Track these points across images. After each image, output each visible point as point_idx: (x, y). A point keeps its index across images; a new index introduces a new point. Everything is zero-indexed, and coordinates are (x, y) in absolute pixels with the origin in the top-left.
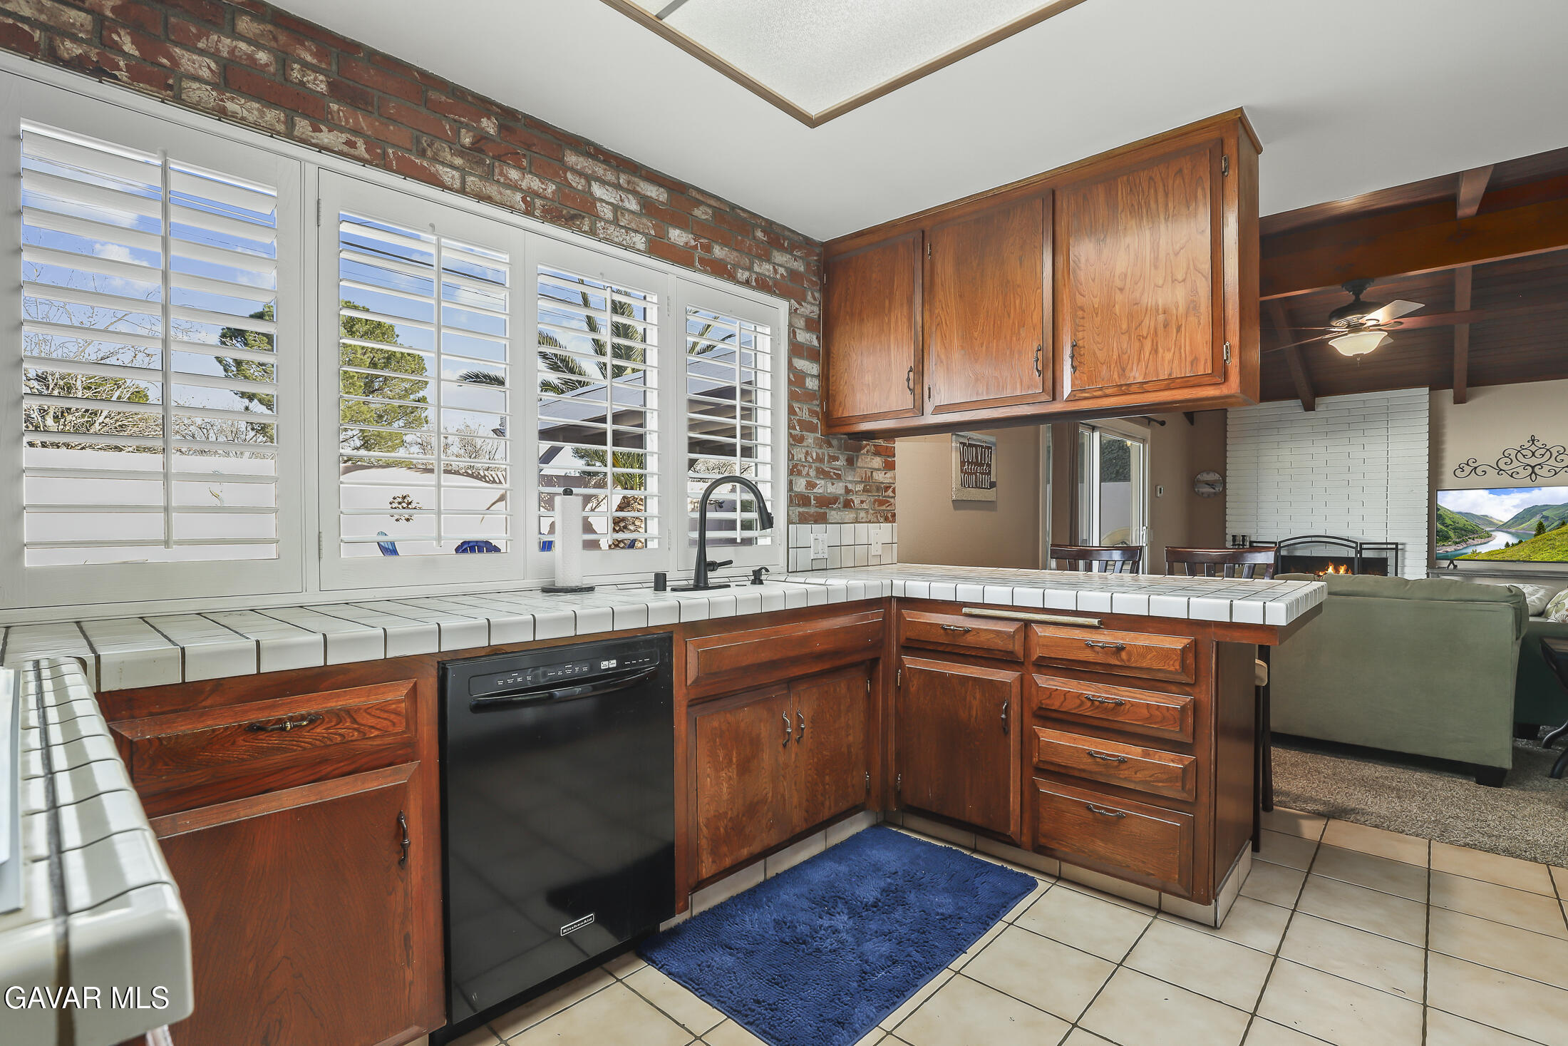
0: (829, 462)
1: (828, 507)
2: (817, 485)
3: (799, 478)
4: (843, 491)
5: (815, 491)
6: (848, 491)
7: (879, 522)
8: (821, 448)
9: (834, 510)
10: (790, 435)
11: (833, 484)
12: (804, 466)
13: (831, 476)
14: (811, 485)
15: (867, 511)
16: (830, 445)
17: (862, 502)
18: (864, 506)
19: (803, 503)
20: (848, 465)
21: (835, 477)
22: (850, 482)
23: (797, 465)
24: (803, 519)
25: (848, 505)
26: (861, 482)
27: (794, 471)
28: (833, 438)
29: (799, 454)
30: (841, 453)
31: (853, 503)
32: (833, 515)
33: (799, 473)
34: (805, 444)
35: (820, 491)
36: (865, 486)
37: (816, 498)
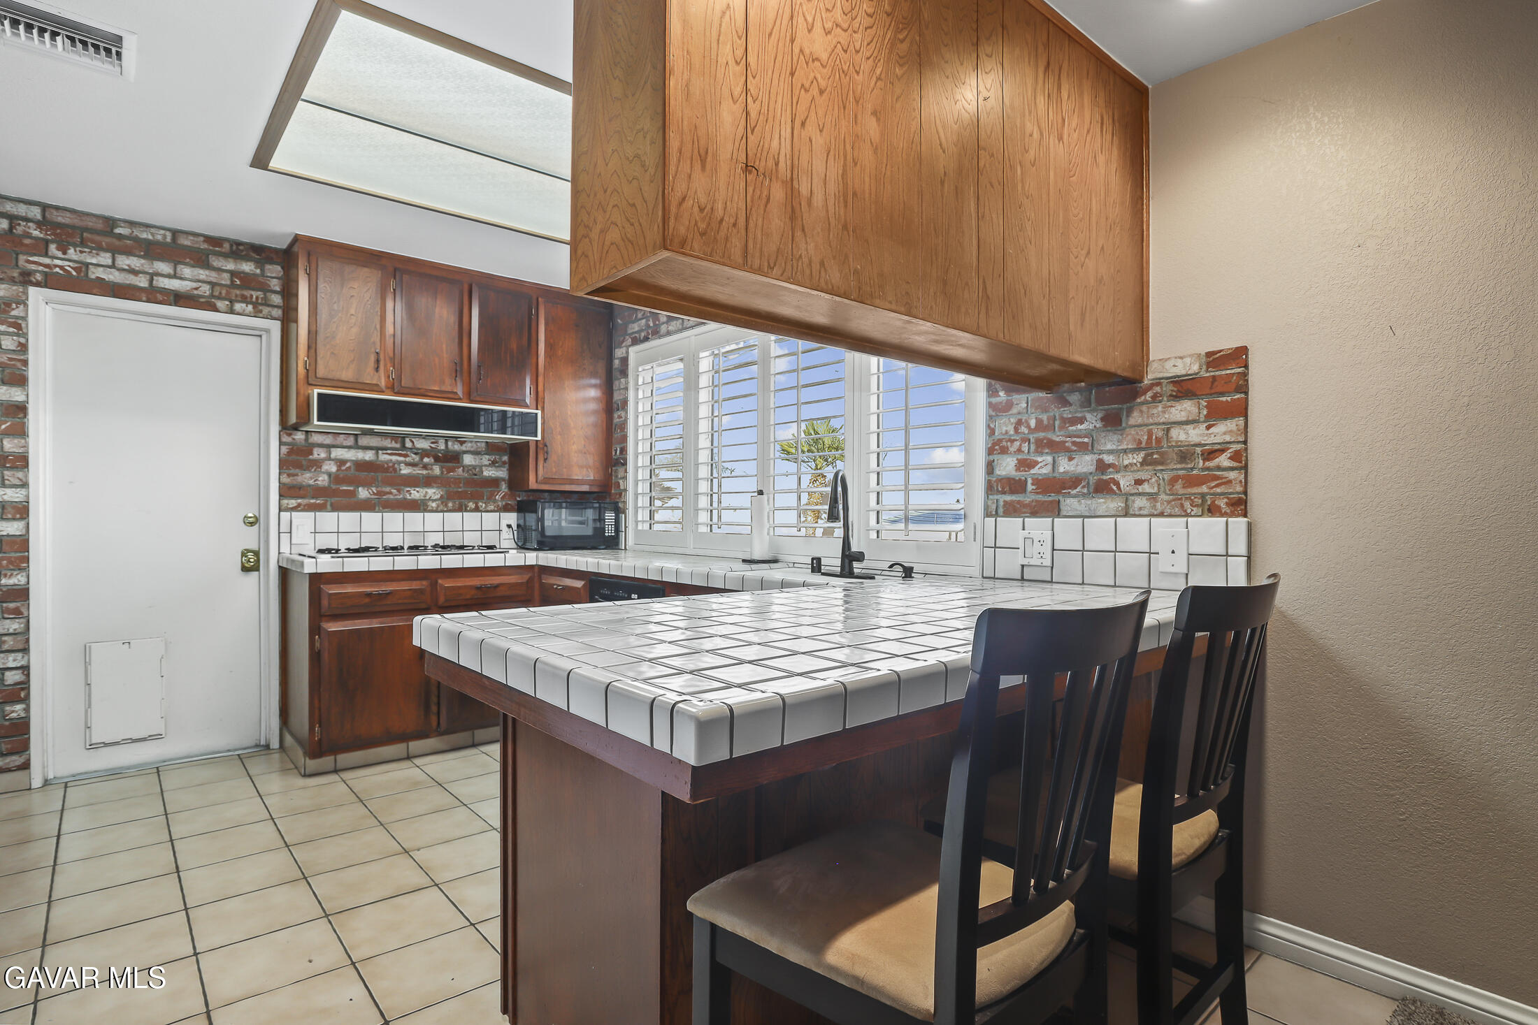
0: (1061, 428)
1: (1058, 492)
2: (1037, 463)
3: (1005, 456)
4: (1092, 468)
5: (1033, 471)
6: (1102, 467)
7: (1188, 515)
8: (1045, 410)
9: (1075, 496)
10: (990, 405)
11: (1071, 459)
12: (1012, 441)
13: (1068, 448)
14: (1025, 464)
15: (1152, 497)
16: (1066, 403)
17: (1139, 482)
18: (1146, 488)
19: (1010, 489)
20: (1105, 426)
21: (1075, 448)
22: (1110, 452)
23: (1000, 441)
24: (1011, 510)
25: (1103, 488)
26: (1138, 449)
27: (996, 448)
28: (1072, 391)
29: (1005, 426)
30: (1088, 412)
31: (1117, 484)
32: (1070, 504)
33: (1004, 451)
34: (1014, 411)
35: (1044, 471)
36: (1147, 456)
37: (1037, 482)
